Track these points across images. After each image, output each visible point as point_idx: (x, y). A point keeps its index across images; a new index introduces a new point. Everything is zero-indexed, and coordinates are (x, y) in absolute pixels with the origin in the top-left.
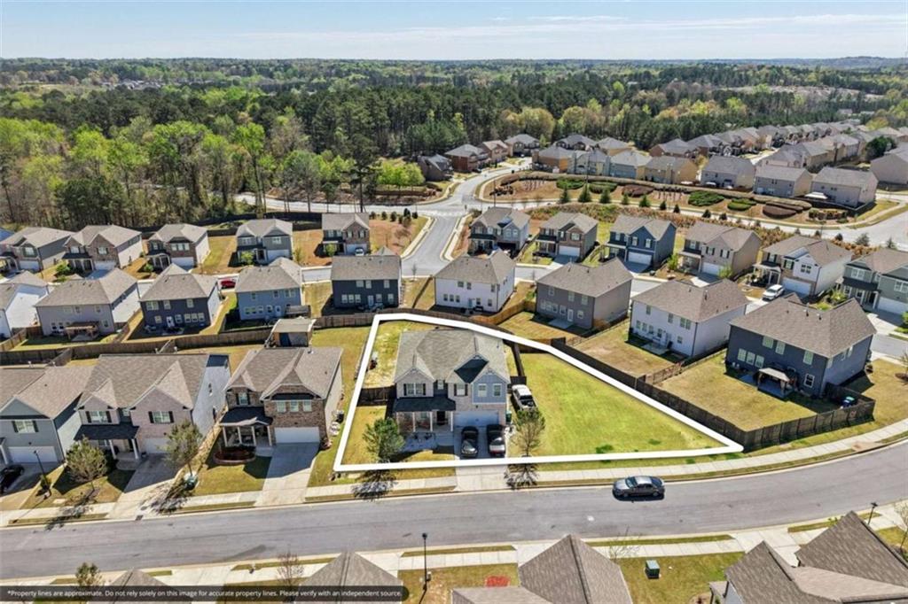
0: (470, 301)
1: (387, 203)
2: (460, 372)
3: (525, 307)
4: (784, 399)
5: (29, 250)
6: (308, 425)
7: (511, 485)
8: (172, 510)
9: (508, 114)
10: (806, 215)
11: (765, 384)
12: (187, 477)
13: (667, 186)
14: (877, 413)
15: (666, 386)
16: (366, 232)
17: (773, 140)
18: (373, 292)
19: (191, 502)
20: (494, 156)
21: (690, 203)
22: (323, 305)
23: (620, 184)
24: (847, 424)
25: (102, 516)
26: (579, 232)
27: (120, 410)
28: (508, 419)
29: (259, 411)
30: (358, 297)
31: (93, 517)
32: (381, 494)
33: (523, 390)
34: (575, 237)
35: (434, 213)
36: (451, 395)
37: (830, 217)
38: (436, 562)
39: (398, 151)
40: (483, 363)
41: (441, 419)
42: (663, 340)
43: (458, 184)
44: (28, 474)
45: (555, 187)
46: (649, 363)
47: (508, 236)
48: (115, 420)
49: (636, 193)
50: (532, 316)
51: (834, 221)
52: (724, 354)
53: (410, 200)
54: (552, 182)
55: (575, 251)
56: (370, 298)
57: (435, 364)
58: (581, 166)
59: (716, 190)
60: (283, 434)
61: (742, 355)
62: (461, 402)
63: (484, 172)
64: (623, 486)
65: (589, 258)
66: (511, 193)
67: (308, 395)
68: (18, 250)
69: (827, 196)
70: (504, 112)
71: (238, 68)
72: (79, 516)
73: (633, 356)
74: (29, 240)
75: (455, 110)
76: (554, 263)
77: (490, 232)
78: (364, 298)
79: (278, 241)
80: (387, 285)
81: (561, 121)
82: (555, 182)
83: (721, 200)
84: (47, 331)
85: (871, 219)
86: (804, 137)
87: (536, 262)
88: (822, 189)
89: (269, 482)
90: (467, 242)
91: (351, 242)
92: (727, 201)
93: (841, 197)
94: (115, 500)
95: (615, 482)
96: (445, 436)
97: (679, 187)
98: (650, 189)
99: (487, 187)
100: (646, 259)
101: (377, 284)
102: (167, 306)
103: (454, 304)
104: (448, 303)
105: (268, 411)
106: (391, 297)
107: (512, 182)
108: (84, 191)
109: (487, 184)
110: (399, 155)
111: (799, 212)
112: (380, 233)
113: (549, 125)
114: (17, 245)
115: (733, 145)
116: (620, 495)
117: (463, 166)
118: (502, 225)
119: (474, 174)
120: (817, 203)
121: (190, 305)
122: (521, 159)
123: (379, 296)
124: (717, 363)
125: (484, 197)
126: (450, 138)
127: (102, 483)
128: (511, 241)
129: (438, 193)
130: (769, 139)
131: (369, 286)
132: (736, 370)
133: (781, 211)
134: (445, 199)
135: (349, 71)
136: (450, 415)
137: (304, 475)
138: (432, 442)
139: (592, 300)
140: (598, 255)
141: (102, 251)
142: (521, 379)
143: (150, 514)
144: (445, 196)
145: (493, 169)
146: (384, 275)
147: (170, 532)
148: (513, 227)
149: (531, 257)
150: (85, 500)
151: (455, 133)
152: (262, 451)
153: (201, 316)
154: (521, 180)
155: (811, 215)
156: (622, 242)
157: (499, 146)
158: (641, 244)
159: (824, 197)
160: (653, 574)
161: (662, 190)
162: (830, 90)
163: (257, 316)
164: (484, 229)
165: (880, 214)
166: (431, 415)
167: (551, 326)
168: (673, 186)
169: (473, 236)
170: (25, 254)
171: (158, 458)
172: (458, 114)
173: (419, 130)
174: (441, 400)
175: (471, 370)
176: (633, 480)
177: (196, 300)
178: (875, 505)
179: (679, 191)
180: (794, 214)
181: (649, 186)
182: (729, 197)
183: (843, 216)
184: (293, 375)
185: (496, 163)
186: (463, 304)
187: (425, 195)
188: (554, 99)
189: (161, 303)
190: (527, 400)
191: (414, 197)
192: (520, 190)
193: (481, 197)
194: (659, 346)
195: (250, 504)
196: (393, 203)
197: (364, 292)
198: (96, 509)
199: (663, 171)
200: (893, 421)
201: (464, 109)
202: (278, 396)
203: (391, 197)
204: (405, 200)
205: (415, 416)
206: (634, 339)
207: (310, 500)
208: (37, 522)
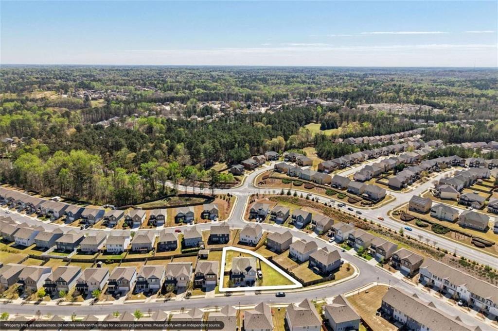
0: (249, 241)
1: (221, 187)
2: (246, 269)
3: (264, 244)
4: (318, 274)
5: (114, 219)
6: (213, 280)
7: (256, 294)
8: (188, 299)
9: (267, 141)
10: (360, 203)
11: (315, 271)
12: (189, 292)
13: (320, 185)
14: (336, 278)
15: (293, 271)
16: (217, 211)
17: (369, 156)
18: (222, 237)
19: (191, 297)
20: (260, 162)
21: (326, 193)
22: (207, 240)
23: (304, 183)
24: (329, 280)
25: (174, 300)
26: (283, 214)
27: (174, 278)
28: (256, 279)
29: (203, 277)
30: (218, 239)
31: (172, 300)
32: (230, 296)
33: (260, 272)
34: (282, 215)
35: (238, 193)
36: (244, 274)
37: (367, 204)
38: (241, 308)
39: (224, 160)
40: (251, 268)
41: (242, 280)
42: (296, 257)
43: (247, 177)
44: (154, 291)
45: (281, 182)
46: (292, 264)
47: (261, 213)
48: (173, 279)
49: (309, 187)
50: (266, 247)
51: (368, 206)
52: (308, 261)
53: (229, 186)
54: (280, 180)
55: (282, 219)
56: (221, 239)
57: (241, 267)
58: (292, 173)
59: (335, 189)
60: (208, 282)
61: (312, 262)
62: (246, 276)
63: (257, 170)
64: (278, 294)
65: (285, 222)
66: (266, 183)
67: (214, 274)
68: (110, 219)
69: (368, 195)
70: (265, 140)
71: (139, 82)
72: (169, 300)
73: (288, 261)
74: (114, 216)
75: (245, 142)
76: (275, 224)
77: (256, 211)
78: (219, 239)
79: (190, 215)
80: (226, 235)
81: (288, 142)
82: (281, 180)
83: (336, 194)
84: (134, 249)
85: (380, 205)
86: (383, 153)
87: (270, 223)
88: (367, 193)
89: (207, 293)
90: (249, 215)
91: (213, 214)
92: (338, 194)
93: (373, 196)
94: (176, 296)
95: (276, 293)
96: (243, 283)
97: (323, 186)
98: (313, 186)
99: (257, 179)
100: (302, 224)
101: (223, 235)
102: (166, 243)
103: (245, 241)
104: (243, 241)
105: (205, 278)
106: (227, 239)
107: (266, 179)
108: (123, 194)
109: (257, 177)
110: (224, 162)
111: (358, 201)
112: (220, 207)
113: (283, 145)
114: (111, 217)
115: (351, 161)
116: (277, 296)
117: (249, 168)
118: (260, 210)
119: (253, 171)
120: (364, 198)
121: (173, 242)
122: (271, 162)
123: (224, 238)
124: (306, 264)
125: (256, 185)
126: (243, 155)
127: (172, 293)
128: (263, 214)
129: (239, 182)
130: (367, 156)
131: (221, 236)
132: (310, 267)
133: (353, 201)
134: (242, 186)
135: (194, 86)
136: (244, 279)
137: (214, 292)
138: (240, 285)
139: (280, 244)
140: (288, 223)
141: (137, 219)
142: (260, 269)
143: (184, 299)
144: (242, 184)
145: (260, 168)
146: (225, 233)
147: (189, 303)
148: (263, 211)
149: (268, 221)
150: (169, 297)
151: (245, 154)
152: (204, 286)
153: (175, 245)
154: (270, 178)
155: (362, 203)
156: (295, 218)
157: (262, 158)
158: (300, 220)
159: (367, 196)
160: (279, 310)
161: (317, 187)
162: (417, 107)
163: (190, 245)
164: (254, 210)
165: (384, 203)
166: (240, 279)
167: (271, 251)
168: (321, 186)
169: (251, 212)
170: (113, 220)
171: (181, 288)
172: (247, 144)
173: (232, 152)
174: (242, 275)
175: (248, 269)
176: (279, 293)
177: (174, 241)
178: (316, 298)
179: (323, 188)
180: (356, 202)
181: (313, 185)
182: (338, 193)
183: (371, 204)
184: (211, 270)
185: (261, 165)
186: (247, 241)
187: (234, 184)
188: (286, 130)
189: (165, 242)
190: (261, 275)
191: (231, 185)
192: (269, 183)
193: (255, 185)
194: (295, 258)
195: (204, 298)
196: (223, 187)
197: (219, 237)
198: (172, 298)
199: (319, 179)
200: (339, 280)
201: (249, 142)
202: (208, 274)
203: (222, 185)
204: (227, 186)
205: (236, 279)
206: (290, 256)
207: (216, 297)
208: (161, 301)
